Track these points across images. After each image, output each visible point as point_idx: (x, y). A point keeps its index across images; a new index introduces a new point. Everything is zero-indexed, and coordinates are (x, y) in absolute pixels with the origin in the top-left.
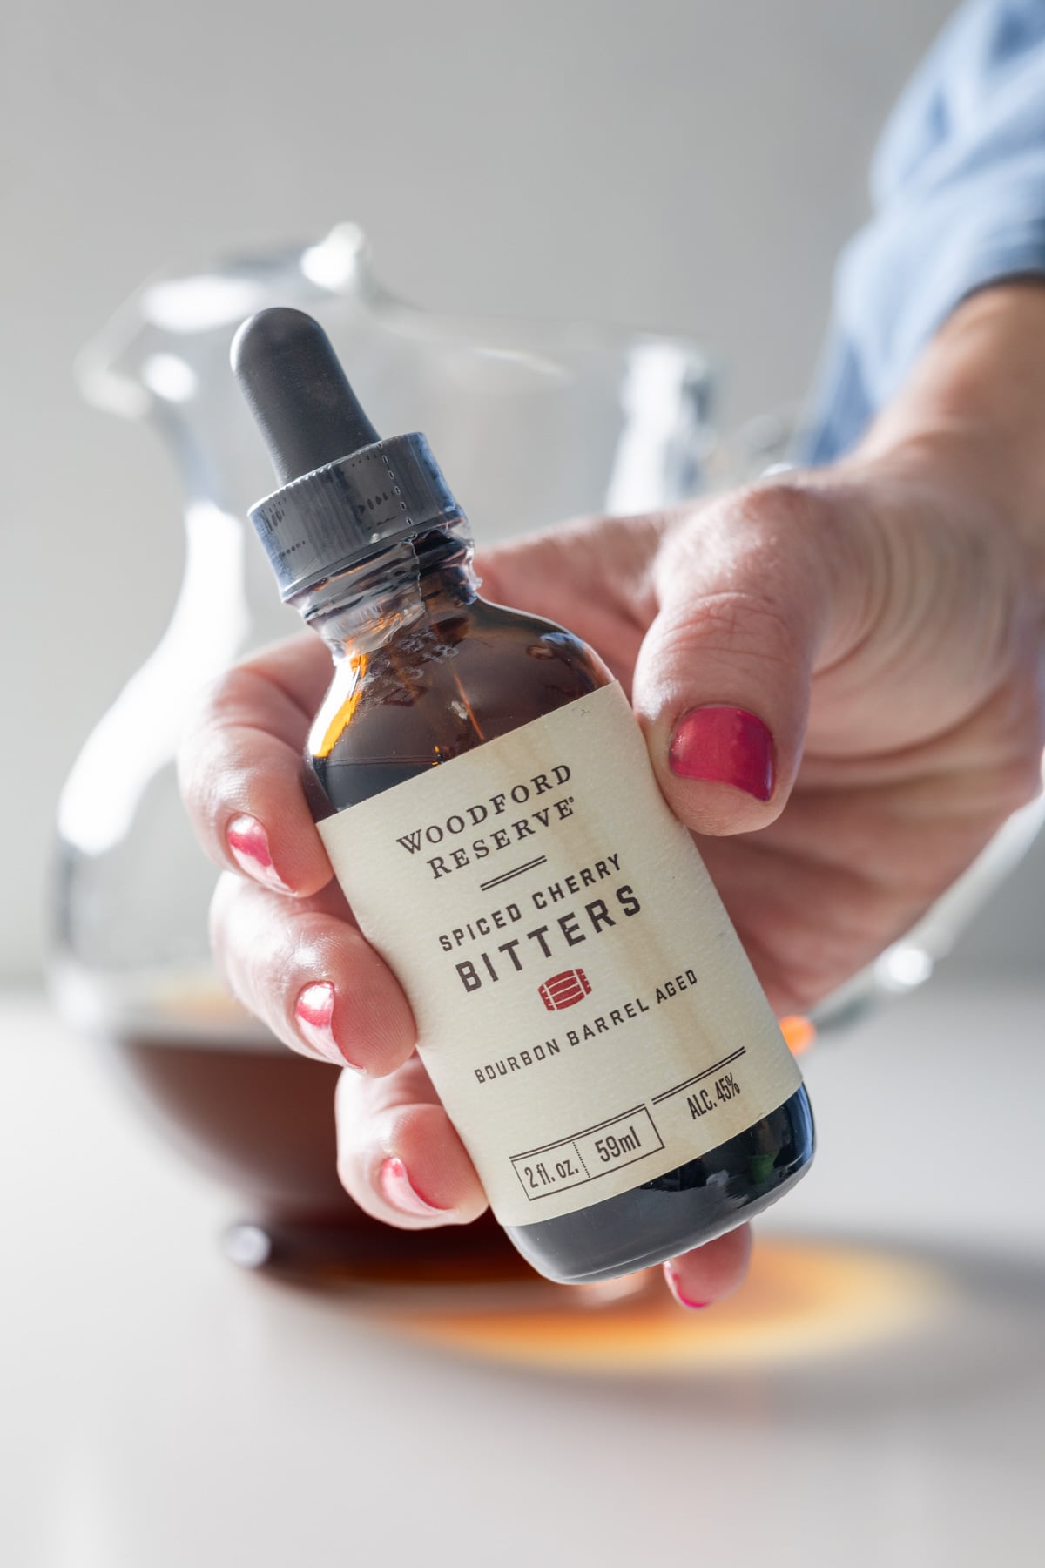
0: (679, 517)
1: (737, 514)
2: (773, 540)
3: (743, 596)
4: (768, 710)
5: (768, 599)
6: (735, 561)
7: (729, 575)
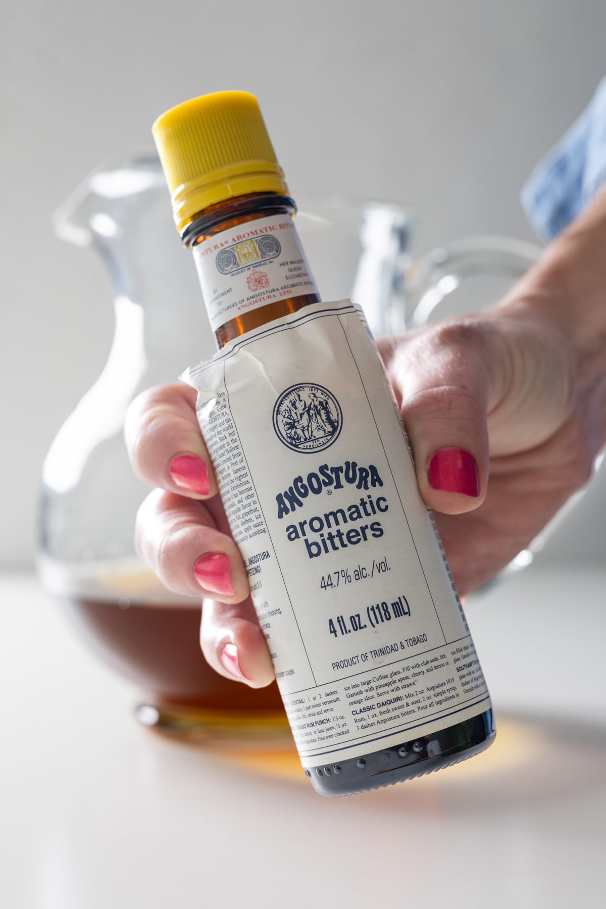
0: (404, 340)
1: (437, 340)
2: (459, 354)
3: (452, 387)
4: (472, 449)
5: (463, 387)
6: (442, 368)
7: (441, 376)
